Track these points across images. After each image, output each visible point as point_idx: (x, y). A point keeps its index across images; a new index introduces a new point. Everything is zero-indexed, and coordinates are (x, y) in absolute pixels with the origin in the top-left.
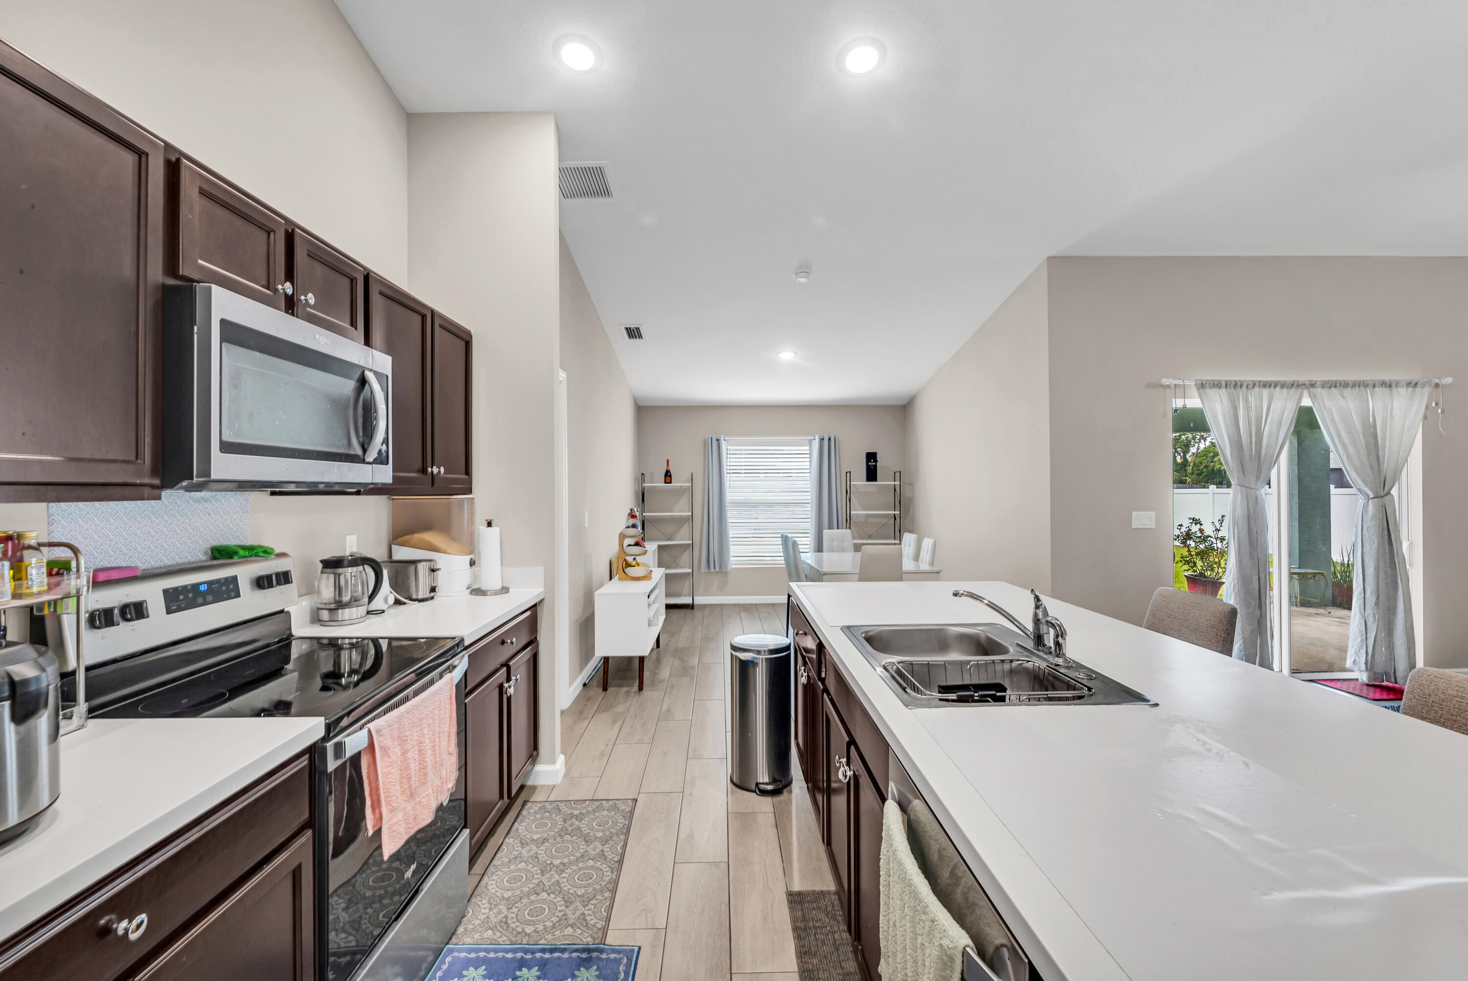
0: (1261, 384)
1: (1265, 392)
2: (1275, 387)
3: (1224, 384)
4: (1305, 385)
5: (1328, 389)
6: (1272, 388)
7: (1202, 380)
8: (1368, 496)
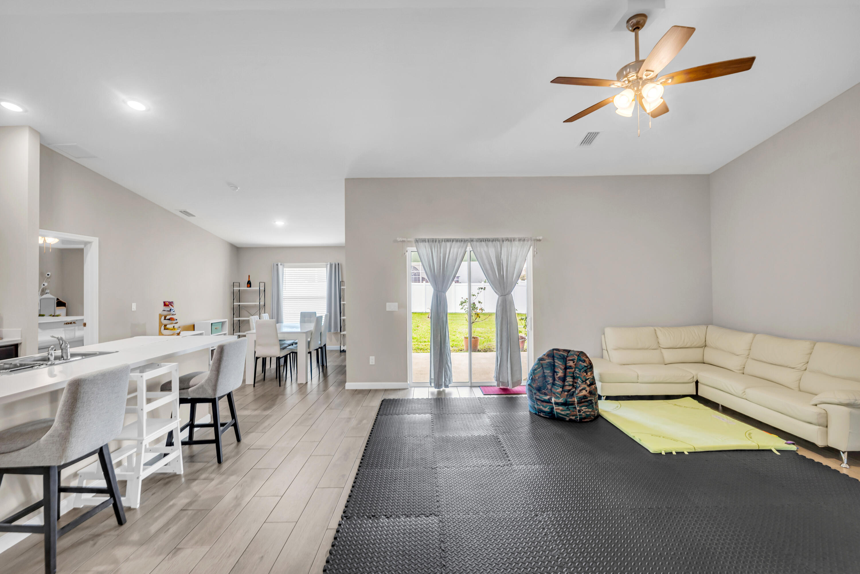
0: (446, 240)
1: (448, 244)
2: (453, 241)
3: (427, 240)
4: (467, 240)
5: (480, 243)
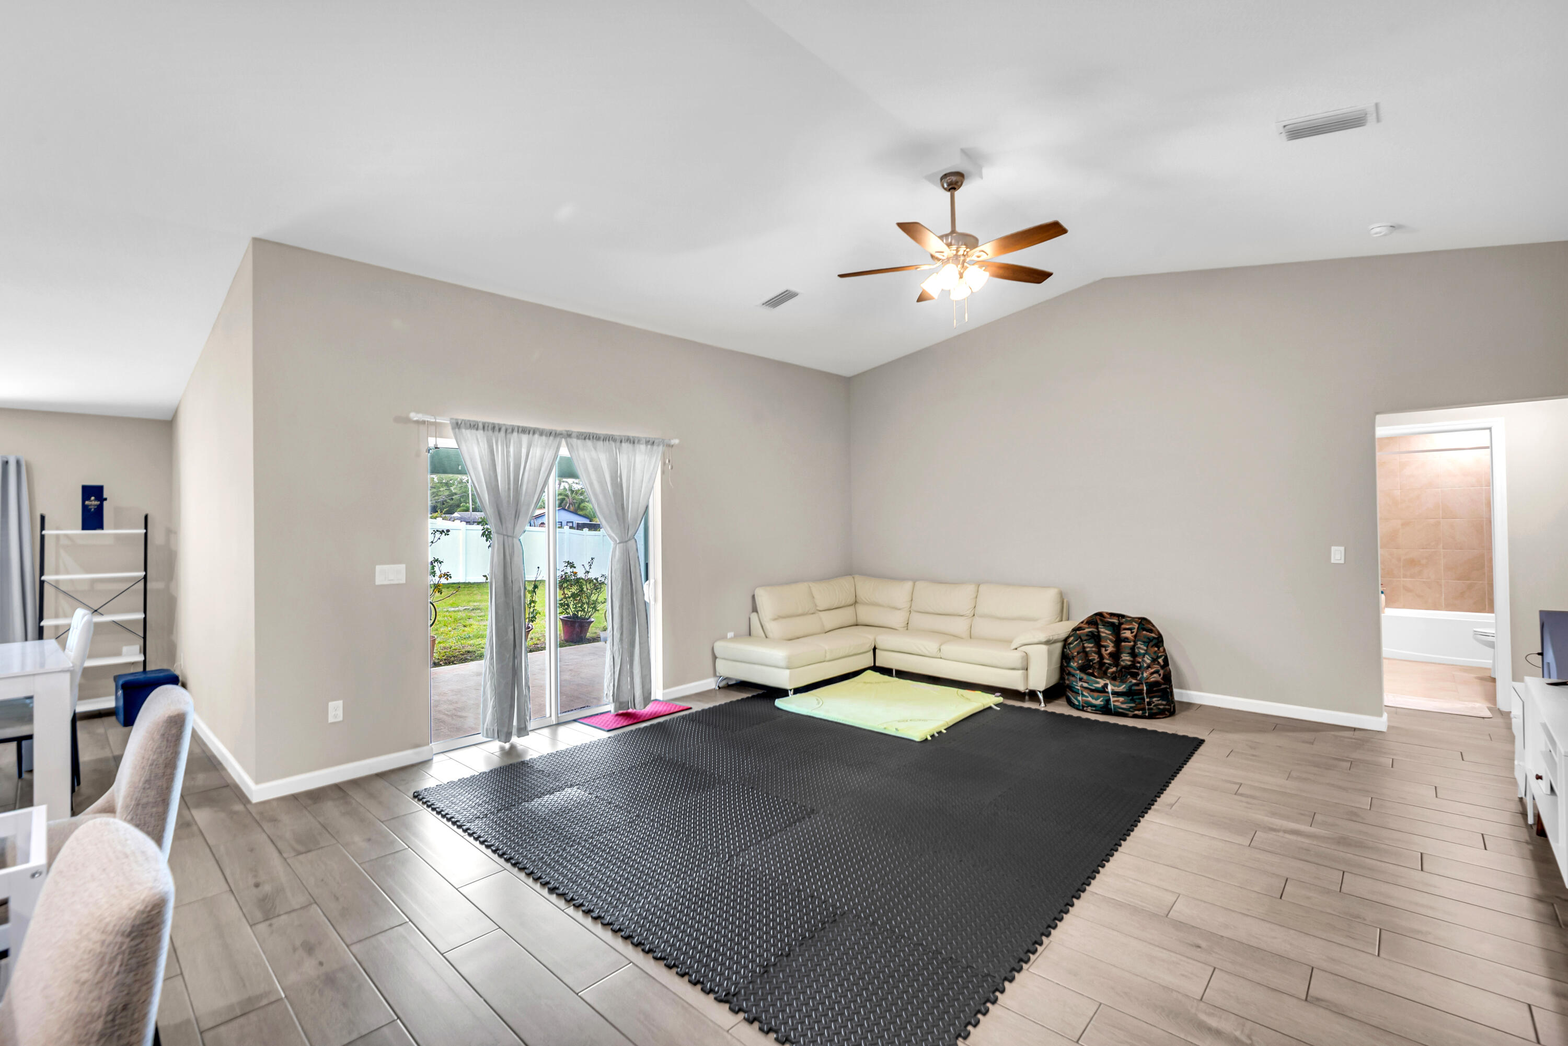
0: (520, 430)
1: (525, 438)
2: (534, 433)
3: (481, 426)
4: (561, 434)
5: (583, 441)
6: (531, 435)
7: (456, 419)
8: (616, 541)
